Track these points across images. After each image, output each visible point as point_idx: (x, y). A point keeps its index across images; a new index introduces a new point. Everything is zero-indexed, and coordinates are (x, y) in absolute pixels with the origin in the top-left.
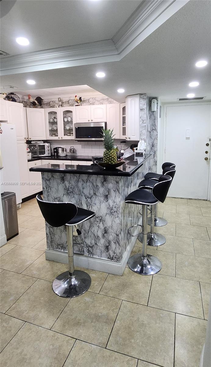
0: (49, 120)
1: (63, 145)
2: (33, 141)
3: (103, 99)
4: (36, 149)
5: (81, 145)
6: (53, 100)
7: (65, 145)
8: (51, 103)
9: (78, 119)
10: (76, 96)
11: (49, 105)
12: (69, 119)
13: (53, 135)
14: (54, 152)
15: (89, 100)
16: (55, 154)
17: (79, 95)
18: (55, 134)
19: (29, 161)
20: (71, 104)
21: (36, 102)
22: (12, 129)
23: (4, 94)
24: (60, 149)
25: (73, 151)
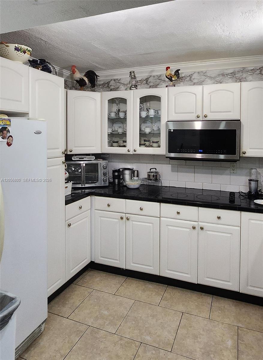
0: (109, 115)
1: (132, 163)
2: (76, 155)
3: (223, 75)
4: (80, 171)
5: (170, 165)
6: (115, 78)
7: (136, 164)
8: (112, 83)
9: (174, 114)
10: (169, 68)
11: (107, 86)
12: (152, 113)
13: (115, 144)
14: (114, 177)
15: (190, 76)
16: (114, 181)
17: (174, 67)
18: (117, 142)
19: (67, 202)
20: (151, 84)
21: (86, 79)
22: (38, 133)
23: (25, 52)
24: (127, 172)
25: (155, 176)
